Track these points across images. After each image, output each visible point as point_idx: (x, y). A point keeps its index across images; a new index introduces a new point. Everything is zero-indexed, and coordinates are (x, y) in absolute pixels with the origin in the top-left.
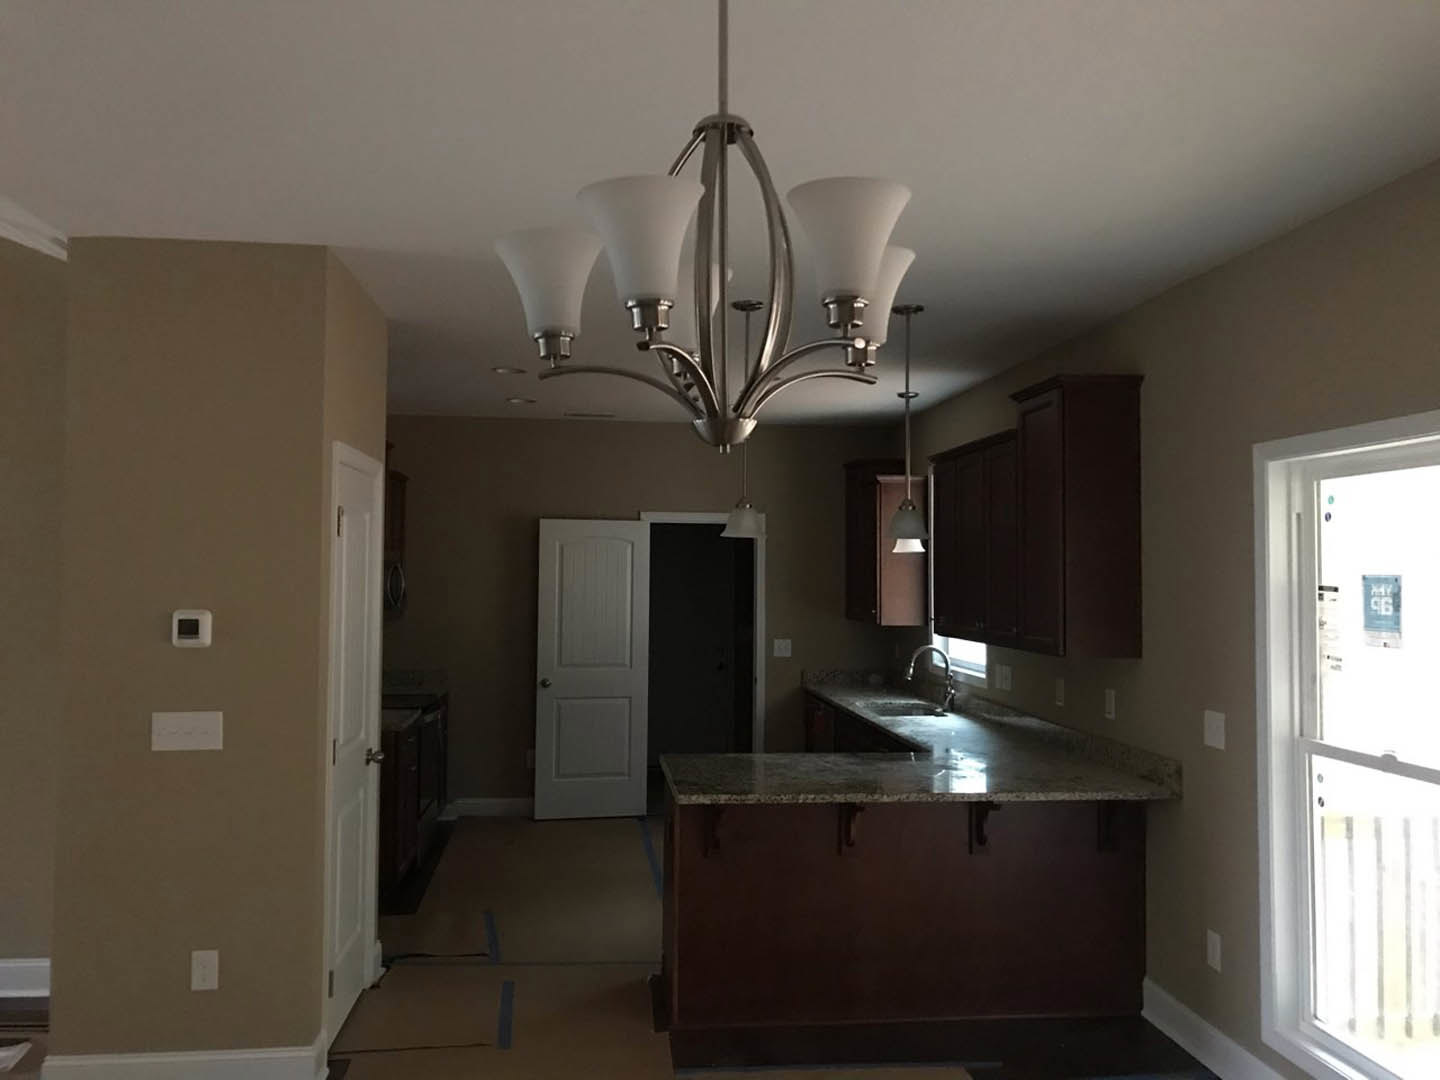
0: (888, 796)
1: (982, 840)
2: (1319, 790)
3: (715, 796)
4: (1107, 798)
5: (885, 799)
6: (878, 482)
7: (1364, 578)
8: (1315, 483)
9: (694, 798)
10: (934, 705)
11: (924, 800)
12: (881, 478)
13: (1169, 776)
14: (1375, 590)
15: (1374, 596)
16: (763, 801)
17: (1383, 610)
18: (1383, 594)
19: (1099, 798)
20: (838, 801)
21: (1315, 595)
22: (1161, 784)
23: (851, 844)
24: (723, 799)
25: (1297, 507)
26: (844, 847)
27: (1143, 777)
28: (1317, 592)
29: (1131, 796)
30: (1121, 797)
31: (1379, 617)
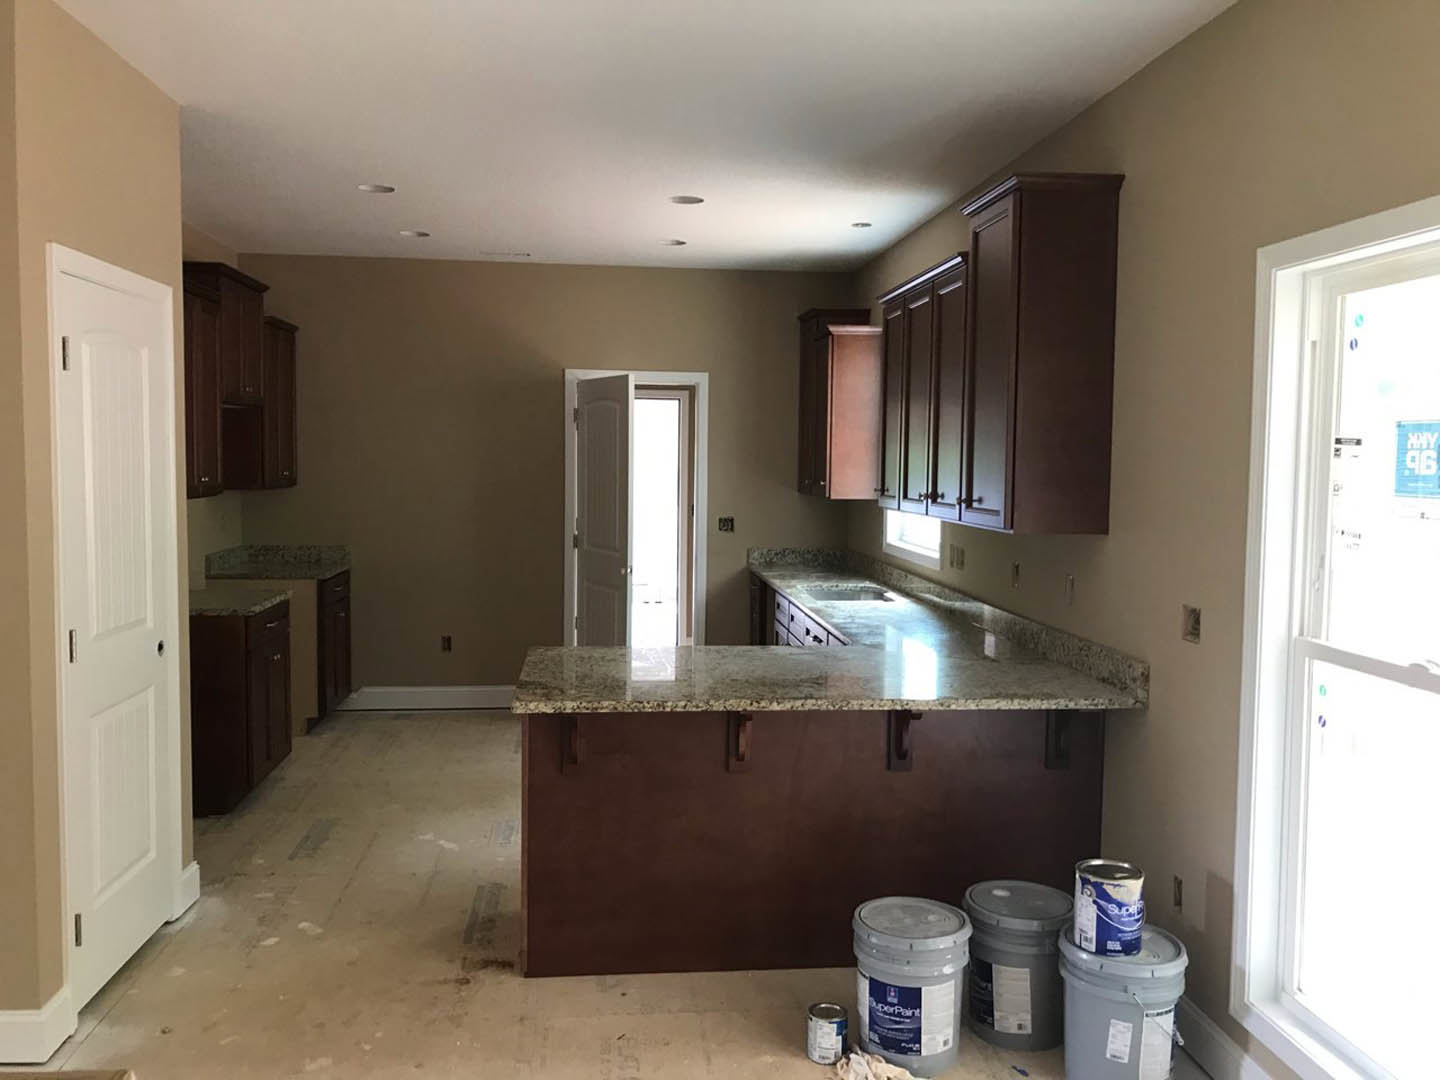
0: (779, 703)
1: (902, 755)
2: (1319, 705)
3: (559, 704)
4: (1054, 707)
5: (775, 707)
6: (830, 333)
7: (1399, 425)
8: (1339, 298)
9: (532, 706)
10: (884, 589)
11: (824, 708)
12: (832, 329)
13: (1134, 680)
14: (1413, 440)
15: (1412, 449)
16: (620, 709)
17: (1423, 466)
18: (1425, 446)
19: (1043, 707)
20: (715, 709)
21: (1329, 450)
22: (1124, 688)
23: (741, 758)
24: (569, 706)
25: (1314, 332)
26: (733, 761)
27: (1104, 680)
28: (1334, 446)
29: (1083, 704)
30: (1072, 705)
31: (1416, 478)
